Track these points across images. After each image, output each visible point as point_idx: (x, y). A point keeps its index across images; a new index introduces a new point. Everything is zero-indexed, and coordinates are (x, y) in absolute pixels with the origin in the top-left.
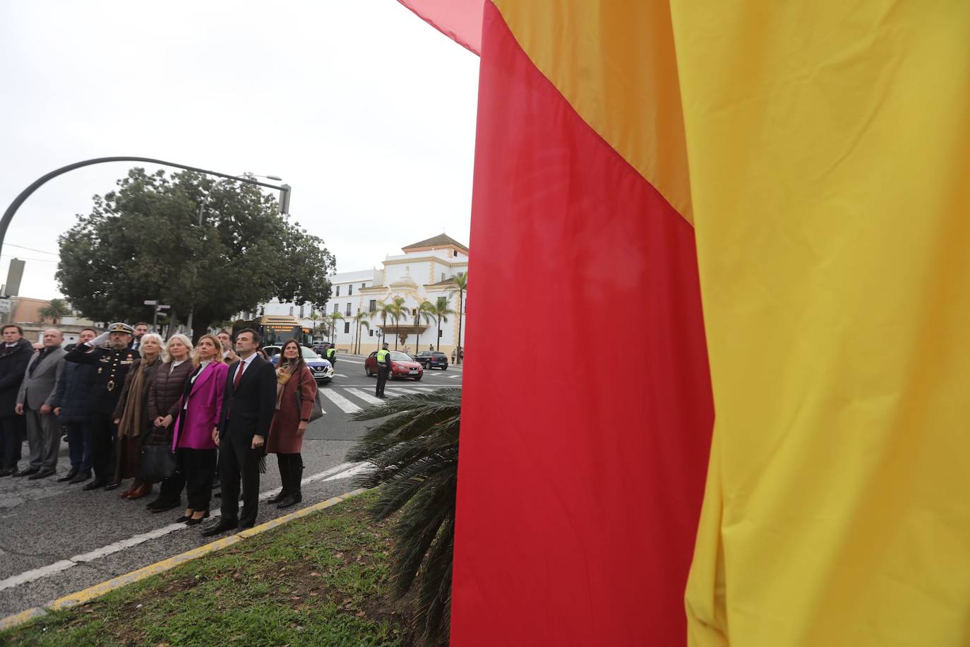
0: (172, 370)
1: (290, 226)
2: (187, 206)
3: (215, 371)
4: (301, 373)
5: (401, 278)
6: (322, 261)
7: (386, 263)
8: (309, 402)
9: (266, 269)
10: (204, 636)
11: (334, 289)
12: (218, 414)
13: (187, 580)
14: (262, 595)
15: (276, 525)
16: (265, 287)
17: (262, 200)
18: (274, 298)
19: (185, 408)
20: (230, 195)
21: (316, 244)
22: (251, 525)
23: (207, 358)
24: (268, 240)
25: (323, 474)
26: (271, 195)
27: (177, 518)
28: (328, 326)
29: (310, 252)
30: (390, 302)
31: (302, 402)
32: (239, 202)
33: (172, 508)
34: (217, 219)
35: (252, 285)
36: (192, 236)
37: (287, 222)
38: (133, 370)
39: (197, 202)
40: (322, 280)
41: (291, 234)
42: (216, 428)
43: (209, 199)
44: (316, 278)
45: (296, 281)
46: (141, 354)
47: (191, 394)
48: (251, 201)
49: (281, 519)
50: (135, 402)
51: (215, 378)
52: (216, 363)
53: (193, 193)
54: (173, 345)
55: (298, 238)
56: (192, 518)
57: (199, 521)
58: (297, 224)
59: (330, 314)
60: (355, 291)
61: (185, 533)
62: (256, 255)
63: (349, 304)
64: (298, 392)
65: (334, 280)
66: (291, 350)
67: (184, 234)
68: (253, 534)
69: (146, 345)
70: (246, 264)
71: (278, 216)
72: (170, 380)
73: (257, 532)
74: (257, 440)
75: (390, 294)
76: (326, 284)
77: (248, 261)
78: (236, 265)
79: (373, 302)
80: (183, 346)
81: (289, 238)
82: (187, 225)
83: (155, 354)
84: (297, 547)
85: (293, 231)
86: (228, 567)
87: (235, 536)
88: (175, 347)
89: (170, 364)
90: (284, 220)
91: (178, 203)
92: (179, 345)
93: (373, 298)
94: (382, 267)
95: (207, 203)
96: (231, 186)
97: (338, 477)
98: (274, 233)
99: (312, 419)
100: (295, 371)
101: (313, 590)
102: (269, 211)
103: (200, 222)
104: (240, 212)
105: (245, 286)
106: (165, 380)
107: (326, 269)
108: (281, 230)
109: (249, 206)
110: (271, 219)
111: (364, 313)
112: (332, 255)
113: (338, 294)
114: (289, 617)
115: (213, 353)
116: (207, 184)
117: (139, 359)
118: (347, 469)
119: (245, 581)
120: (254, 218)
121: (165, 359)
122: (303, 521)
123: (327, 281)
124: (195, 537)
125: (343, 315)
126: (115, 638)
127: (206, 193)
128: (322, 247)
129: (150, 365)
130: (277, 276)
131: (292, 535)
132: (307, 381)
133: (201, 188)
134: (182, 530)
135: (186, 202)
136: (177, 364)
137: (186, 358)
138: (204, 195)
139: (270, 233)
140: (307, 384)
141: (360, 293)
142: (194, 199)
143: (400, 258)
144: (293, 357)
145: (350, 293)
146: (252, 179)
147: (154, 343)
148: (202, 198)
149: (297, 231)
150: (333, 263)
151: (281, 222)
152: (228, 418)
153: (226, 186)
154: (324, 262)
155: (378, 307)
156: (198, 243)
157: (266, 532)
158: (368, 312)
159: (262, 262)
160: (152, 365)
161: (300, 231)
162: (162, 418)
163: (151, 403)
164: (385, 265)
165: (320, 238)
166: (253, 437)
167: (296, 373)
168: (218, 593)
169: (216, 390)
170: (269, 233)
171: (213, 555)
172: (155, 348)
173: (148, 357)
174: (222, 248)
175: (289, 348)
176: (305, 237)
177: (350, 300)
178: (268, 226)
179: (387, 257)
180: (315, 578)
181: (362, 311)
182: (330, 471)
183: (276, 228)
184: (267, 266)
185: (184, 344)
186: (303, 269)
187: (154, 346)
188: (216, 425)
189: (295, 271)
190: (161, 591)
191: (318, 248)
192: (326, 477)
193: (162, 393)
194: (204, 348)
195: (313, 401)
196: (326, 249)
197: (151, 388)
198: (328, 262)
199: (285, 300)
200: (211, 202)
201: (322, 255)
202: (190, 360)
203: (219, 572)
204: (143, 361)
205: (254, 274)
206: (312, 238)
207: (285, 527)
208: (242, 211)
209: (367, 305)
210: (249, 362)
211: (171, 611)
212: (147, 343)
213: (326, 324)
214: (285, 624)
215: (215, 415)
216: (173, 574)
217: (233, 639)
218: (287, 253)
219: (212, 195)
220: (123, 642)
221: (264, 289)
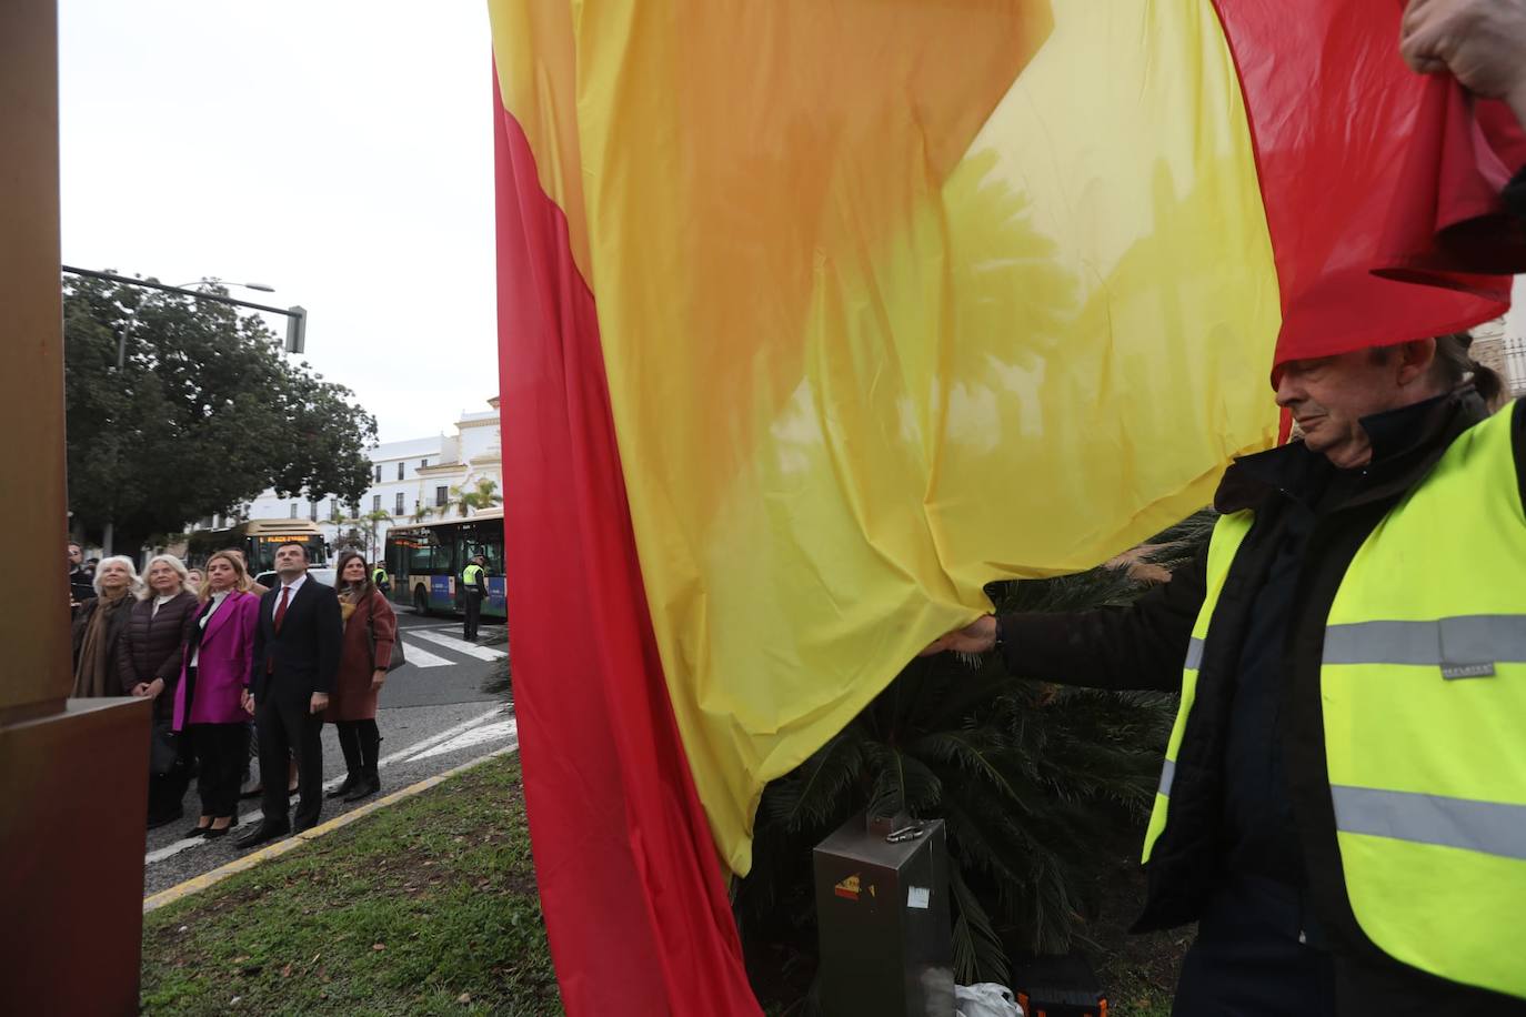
0: (156, 610)
1: (291, 368)
2: (96, 336)
3: (237, 605)
4: (371, 601)
5: (489, 448)
6: (352, 426)
7: (461, 425)
8: (386, 643)
9: (256, 444)
10: (297, 942)
11: (374, 470)
12: (249, 669)
13: (243, 893)
14: (364, 892)
15: (353, 819)
16: (253, 473)
17: (239, 325)
18: (265, 491)
19: (194, 663)
20: (180, 314)
21: (340, 397)
22: (313, 823)
23: (222, 589)
24: (256, 395)
25: (404, 753)
26: (255, 317)
27: (183, 832)
28: (364, 533)
29: (332, 410)
30: (471, 489)
31: (375, 644)
32: (197, 328)
33: (170, 822)
34: (151, 356)
35: (228, 470)
36: (108, 389)
37: (285, 361)
38: (85, 616)
39: (111, 327)
40: (355, 457)
41: (294, 380)
42: (246, 690)
43: (136, 323)
44: (344, 455)
45: (307, 461)
46: (97, 590)
47: (203, 642)
48: (218, 326)
49: (358, 811)
50: (93, 667)
51: (239, 618)
52: (239, 594)
53: (105, 311)
54: (156, 572)
55: (307, 388)
56: (212, 827)
57: (224, 832)
58: (304, 365)
59: (367, 513)
60: (409, 472)
61: (206, 848)
62: (234, 420)
63: (400, 496)
64: (369, 628)
65: (374, 457)
66: (355, 568)
67: (93, 386)
68: (321, 833)
69: (107, 574)
70: (216, 434)
71: (269, 352)
72: (154, 625)
73: (327, 830)
74: (318, 699)
75: (471, 475)
76: (363, 464)
77: (217, 429)
78: (195, 436)
79: (442, 491)
80: (173, 573)
81: (291, 389)
82: (98, 370)
83: (122, 589)
84: (396, 836)
85: (298, 377)
86: (301, 870)
87: (295, 838)
88: (161, 574)
89: (150, 601)
90: (281, 359)
91: (79, 330)
92: (165, 570)
93: (442, 483)
94: (456, 431)
95: (133, 329)
96: (178, 300)
97: (429, 753)
98: (263, 381)
99: (393, 667)
100: (362, 599)
101: (432, 879)
102: (252, 343)
103: (121, 363)
104: (199, 347)
105: (216, 472)
106: (146, 626)
107: (360, 438)
108: (277, 377)
109: (215, 335)
110: (257, 358)
111: (428, 509)
112: (369, 415)
113: (379, 480)
114: (409, 908)
115: (232, 580)
116: (131, 298)
117: (93, 599)
118: (439, 743)
119: (332, 881)
120: (226, 357)
121: (141, 595)
122: (394, 810)
123: (363, 458)
124: (224, 851)
125: (391, 514)
126: (164, 965)
127: (129, 311)
128: (351, 403)
129: (115, 605)
130: (275, 453)
131: (383, 825)
132: (379, 614)
133: (118, 304)
134: (199, 846)
135: (93, 329)
136: (163, 600)
137: (178, 590)
138: (125, 316)
139: (258, 380)
140: (382, 616)
141: (419, 477)
142: (106, 324)
143: (483, 417)
144: (358, 578)
145: (401, 476)
146: (220, 289)
147: (120, 570)
148: (122, 321)
149: (306, 376)
150: (373, 429)
151: (275, 361)
152: (270, 672)
153: (169, 300)
154: (357, 427)
155: (451, 497)
156: (122, 401)
157: (340, 828)
158: (433, 506)
159: (248, 431)
160: (117, 606)
161: (311, 376)
162: (147, 685)
163: (125, 664)
164: (460, 428)
165: (348, 387)
166: (311, 695)
167: (364, 601)
168: (297, 900)
169: (242, 634)
170: (255, 381)
171: (266, 863)
172: (121, 579)
173: (109, 593)
174: (169, 408)
175: (351, 566)
176: (320, 386)
177: (401, 487)
178: (253, 370)
179: (464, 415)
180: (431, 867)
181: (423, 506)
182: (414, 748)
183: (267, 372)
184: (254, 438)
185: (174, 569)
186: (320, 440)
187: (121, 574)
188: (246, 686)
189: (305, 444)
190: (208, 910)
191: (345, 405)
192: (409, 756)
193: (143, 646)
194: (219, 574)
195: (391, 641)
196: (358, 406)
197: (121, 640)
198: (363, 427)
199: (288, 493)
200: (138, 328)
201: (352, 416)
202: (185, 593)
203: (289, 878)
204: (102, 600)
205: (230, 451)
206: (332, 387)
207: (365, 819)
208: (203, 345)
209: (433, 495)
210: (298, 588)
211: (234, 927)
212: (108, 570)
213: (359, 530)
214: (405, 916)
215: (245, 670)
216: (216, 891)
217: (339, 939)
218: (290, 413)
219: (141, 316)
220: (179, 965)
221: (251, 477)
